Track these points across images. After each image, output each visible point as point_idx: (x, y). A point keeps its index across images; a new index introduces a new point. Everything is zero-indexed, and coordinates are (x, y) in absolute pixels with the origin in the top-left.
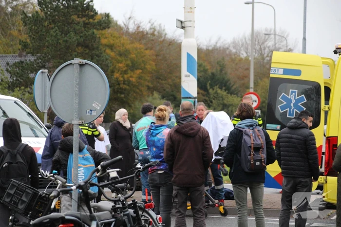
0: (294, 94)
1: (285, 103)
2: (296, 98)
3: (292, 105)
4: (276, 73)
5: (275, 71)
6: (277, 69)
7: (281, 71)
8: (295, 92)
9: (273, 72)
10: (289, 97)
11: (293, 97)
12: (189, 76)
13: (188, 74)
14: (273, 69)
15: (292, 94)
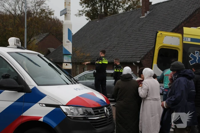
0: (197, 54)
1: (193, 59)
2: (199, 56)
3: (197, 60)
4: (187, 40)
5: (186, 39)
6: (187, 38)
7: (189, 40)
8: (198, 53)
9: (185, 40)
10: (195, 56)
11: (197, 55)
12: (69, 42)
13: (69, 41)
14: (185, 38)
15: (196, 54)
